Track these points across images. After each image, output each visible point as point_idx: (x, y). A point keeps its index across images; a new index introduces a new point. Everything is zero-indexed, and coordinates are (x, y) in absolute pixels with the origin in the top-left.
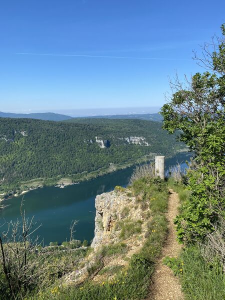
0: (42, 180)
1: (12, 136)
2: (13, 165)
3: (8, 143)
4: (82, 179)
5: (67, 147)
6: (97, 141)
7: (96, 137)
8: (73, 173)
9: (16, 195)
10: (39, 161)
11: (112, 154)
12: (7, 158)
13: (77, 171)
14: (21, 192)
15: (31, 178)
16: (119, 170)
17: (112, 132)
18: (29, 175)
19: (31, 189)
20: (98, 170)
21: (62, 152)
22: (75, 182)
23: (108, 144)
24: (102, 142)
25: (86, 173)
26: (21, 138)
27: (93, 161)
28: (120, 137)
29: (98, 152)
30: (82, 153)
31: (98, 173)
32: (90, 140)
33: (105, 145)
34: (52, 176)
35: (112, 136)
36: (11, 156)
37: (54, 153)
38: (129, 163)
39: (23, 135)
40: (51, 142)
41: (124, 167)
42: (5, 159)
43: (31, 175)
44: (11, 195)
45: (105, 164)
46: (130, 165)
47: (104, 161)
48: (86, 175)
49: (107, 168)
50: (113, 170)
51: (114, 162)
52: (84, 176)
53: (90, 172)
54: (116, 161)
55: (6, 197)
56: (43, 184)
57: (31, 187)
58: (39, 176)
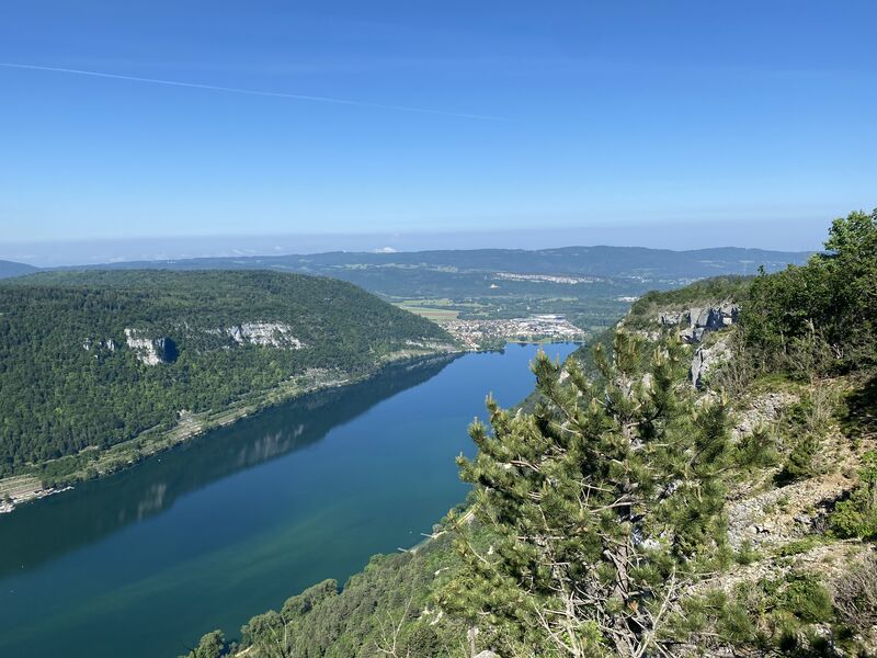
4: (83, 474)
5: (20, 369)
6: (130, 342)
7: (127, 331)
8: (47, 456)
11: (186, 382)
13: (60, 446)
16: (210, 431)
17: (180, 311)
20: (140, 438)
22: (55, 487)
23: (169, 352)
24: (149, 344)
25: (97, 452)
27: (119, 410)
28: (210, 327)
29: (137, 378)
30: (79, 387)
31: (140, 448)
32: (104, 342)
33: (159, 355)
35: (183, 325)
38: (241, 407)
41: (227, 419)
45: (162, 417)
46: (248, 412)
47: (160, 406)
48: (97, 459)
49: (170, 427)
50: (192, 433)
51: (192, 406)
52: (90, 462)
53: (109, 448)
54: (201, 404)
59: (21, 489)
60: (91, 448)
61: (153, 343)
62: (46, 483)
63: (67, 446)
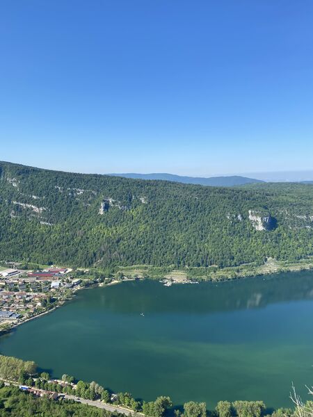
0: (146, 268)
1: (129, 201)
2: (118, 242)
3: (122, 210)
4: (204, 277)
5: (197, 223)
6: (250, 217)
7: (250, 211)
8: (194, 265)
9: (101, 285)
10: (151, 239)
11: (276, 242)
14: (111, 281)
15: (133, 263)
16: (281, 272)
17: (285, 203)
18: (132, 259)
19: (126, 279)
20: (240, 267)
21: (187, 231)
22: (192, 280)
23: (272, 224)
24: (259, 219)
25: (216, 269)
26: (138, 207)
27: (234, 250)
28: (300, 214)
29: (249, 236)
30: (219, 236)
31: (238, 271)
32: (237, 216)
33: (264, 226)
34: (161, 264)
35: (284, 212)
36: (120, 229)
37: (175, 230)
38: (308, 263)
39: (143, 201)
40: (176, 214)
41: (295, 268)
42: (112, 232)
43: (134, 259)
44: (96, 282)
45: (256, 258)
46: (310, 267)
47: (257, 252)
48: (215, 272)
49: (259, 265)
50: (270, 271)
51: (275, 256)
52: (212, 273)
53: (222, 267)
54: (282, 256)
55: (87, 285)
56: (145, 274)
57: (127, 277)
58: (144, 262)
59: (179, 277)
60: (214, 266)
61: (262, 219)
62: (187, 278)
63: (203, 262)
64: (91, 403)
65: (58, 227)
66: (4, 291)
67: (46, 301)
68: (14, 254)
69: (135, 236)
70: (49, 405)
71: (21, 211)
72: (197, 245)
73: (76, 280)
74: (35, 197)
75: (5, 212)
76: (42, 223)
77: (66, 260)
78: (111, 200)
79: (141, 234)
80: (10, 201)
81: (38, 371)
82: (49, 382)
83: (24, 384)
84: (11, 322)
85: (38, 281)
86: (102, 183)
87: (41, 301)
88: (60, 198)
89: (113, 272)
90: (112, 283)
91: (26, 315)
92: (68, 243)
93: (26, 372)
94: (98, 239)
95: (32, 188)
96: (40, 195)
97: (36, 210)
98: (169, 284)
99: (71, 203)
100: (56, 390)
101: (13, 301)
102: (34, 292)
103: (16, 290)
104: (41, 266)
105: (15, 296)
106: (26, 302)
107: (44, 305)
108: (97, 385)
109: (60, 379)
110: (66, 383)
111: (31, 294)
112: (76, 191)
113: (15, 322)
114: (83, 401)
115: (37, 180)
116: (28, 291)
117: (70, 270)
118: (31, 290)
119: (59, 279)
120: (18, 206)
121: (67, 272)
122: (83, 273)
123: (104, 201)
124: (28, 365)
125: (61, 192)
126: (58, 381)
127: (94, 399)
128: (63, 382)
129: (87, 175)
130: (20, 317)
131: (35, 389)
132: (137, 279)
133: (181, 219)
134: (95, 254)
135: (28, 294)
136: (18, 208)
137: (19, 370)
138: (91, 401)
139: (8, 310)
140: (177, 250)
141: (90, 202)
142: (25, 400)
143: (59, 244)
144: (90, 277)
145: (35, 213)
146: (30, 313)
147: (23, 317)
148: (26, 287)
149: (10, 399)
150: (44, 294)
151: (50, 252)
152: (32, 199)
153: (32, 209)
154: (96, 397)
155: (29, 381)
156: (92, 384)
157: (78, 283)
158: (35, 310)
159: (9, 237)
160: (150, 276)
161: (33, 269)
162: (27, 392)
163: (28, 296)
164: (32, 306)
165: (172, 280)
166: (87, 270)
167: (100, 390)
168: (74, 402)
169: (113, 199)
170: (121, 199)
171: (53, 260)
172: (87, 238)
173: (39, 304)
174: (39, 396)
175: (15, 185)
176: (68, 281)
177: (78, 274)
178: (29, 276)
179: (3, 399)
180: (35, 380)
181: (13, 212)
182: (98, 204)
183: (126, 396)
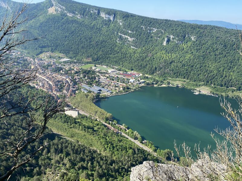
0: (185, 81)
1: (183, 38)
2: (171, 63)
3: (178, 44)
5: (229, 58)
8: (218, 85)
9: (155, 86)
10: (192, 65)
12: (170, 56)
14: (162, 85)
15: (177, 77)
18: (177, 74)
19: (171, 85)
21: (219, 62)
22: (213, 94)
25: (235, 90)
26: (188, 43)
34: (195, 81)
36: (174, 56)
37: (211, 61)
39: (193, 39)
40: (215, 50)
42: (169, 57)
43: (178, 75)
44: (153, 84)
48: (233, 92)
52: (230, 92)
53: (240, 90)
55: (148, 84)
56: (183, 85)
57: (172, 84)
58: (184, 78)
59: (205, 91)
60: (234, 88)
62: (211, 92)
63: (225, 84)
64: (133, 140)
65: (139, 50)
66: (108, 79)
67: (125, 88)
68: (116, 62)
69: (182, 61)
70: (112, 134)
71: (122, 39)
72: (224, 73)
73: (143, 81)
74: (130, 32)
75: (115, 39)
76: (132, 47)
77: (140, 69)
78: (172, 37)
79: (186, 60)
80: (117, 33)
81: (113, 119)
82: (117, 125)
83: (106, 123)
84: (107, 94)
85: (124, 77)
86: (169, 25)
87: (123, 87)
88: (143, 33)
89: (164, 80)
90: (162, 86)
91: (114, 93)
92: (143, 60)
93: (107, 118)
94: (160, 60)
95: (129, 26)
96: (133, 31)
97: (130, 39)
98: (197, 93)
99: (148, 36)
100: (118, 130)
101: (110, 85)
102: (121, 82)
103: (113, 80)
104: (127, 70)
105: (111, 83)
106: (116, 86)
107: (124, 89)
108: (137, 133)
109: (122, 125)
110: (124, 128)
111: (120, 83)
112: (152, 30)
113: (109, 94)
114: (130, 138)
115: (132, 21)
116: (118, 81)
117: (141, 75)
118: (120, 81)
119: (135, 78)
120: (121, 36)
121: (140, 75)
122: (147, 78)
123: (167, 37)
124: (109, 115)
125: (144, 29)
126: (121, 126)
127: (135, 139)
128: (123, 127)
129: (161, 20)
130: (112, 93)
131: (110, 126)
132: (178, 87)
133: (217, 54)
134: (156, 68)
135: (118, 83)
136: (121, 37)
137: (105, 116)
138: (133, 139)
139: (107, 88)
140: (209, 73)
141: (159, 37)
142: (103, 129)
143: (138, 60)
144: (151, 80)
145: (129, 41)
146: (116, 92)
147: (113, 93)
148: (118, 79)
149: (97, 127)
150: (125, 85)
151: (133, 63)
152: (128, 32)
153: (128, 39)
154: (136, 138)
155: (108, 122)
156: (135, 132)
157: (143, 82)
158: (119, 91)
159: (115, 53)
160: (186, 86)
161: (123, 71)
162: (106, 126)
163: (117, 84)
164: (118, 89)
165: (200, 92)
166: (150, 76)
167: (139, 136)
168: (125, 137)
169: (173, 36)
170: (178, 36)
171: (133, 68)
172: (154, 59)
173: (121, 89)
174: (111, 129)
175: (121, 24)
176: (138, 80)
177: (144, 78)
178: (120, 74)
179: (95, 126)
180: (110, 122)
181: (118, 39)
182: (164, 39)
183: (151, 143)
